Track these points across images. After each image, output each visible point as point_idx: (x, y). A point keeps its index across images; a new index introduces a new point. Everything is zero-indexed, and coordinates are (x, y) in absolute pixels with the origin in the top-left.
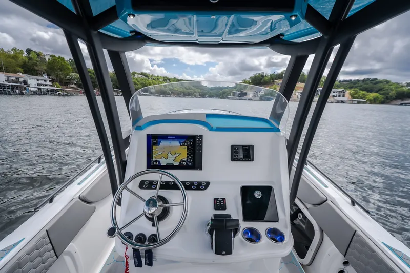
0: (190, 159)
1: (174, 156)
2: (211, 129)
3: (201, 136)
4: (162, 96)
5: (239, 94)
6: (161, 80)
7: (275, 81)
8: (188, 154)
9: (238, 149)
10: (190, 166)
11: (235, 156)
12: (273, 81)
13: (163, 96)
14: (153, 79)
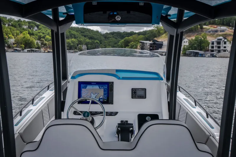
0: (106, 97)
1: (95, 95)
2: (119, 78)
3: (113, 83)
4: (26, 50)
5: (151, 45)
6: (25, 27)
7: (204, 27)
8: (104, 94)
9: (136, 90)
10: (105, 101)
11: (134, 95)
12: (202, 28)
13: (29, 51)
14: (12, 25)
